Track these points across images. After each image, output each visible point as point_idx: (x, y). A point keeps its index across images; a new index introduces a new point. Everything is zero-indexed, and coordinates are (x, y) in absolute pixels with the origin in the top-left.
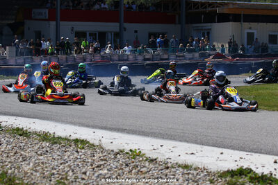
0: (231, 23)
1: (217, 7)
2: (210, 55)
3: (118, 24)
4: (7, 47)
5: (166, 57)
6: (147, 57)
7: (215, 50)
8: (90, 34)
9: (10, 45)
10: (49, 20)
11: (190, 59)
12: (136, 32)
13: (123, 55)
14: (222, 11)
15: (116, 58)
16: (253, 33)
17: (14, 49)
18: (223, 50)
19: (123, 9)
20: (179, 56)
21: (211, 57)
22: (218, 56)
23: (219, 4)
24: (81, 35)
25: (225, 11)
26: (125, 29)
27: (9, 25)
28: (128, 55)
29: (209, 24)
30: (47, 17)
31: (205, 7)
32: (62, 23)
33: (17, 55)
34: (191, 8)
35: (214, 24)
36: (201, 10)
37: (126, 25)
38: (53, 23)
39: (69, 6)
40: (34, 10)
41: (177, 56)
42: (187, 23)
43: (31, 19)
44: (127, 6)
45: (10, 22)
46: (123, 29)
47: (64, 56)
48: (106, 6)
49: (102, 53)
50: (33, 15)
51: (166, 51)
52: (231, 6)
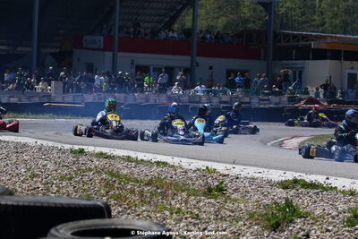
0: (329, 61)
1: (313, 40)
2: (301, 100)
3: (188, 58)
4: (53, 82)
5: (247, 100)
6: (223, 100)
7: (308, 93)
8: (155, 70)
9: (56, 80)
10: (105, 49)
11: (276, 104)
12: (211, 68)
13: (194, 96)
14: (317, 46)
15: (185, 99)
16: (355, 75)
17: (61, 84)
18: (317, 94)
19: (196, 39)
20: (263, 100)
21: (302, 102)
22: (311, 101)
23: (315, 36)
24: (143, 70)
25: (322, 45)
26: (198, 64)
27: (53, 54)
28: (200, 97)
29: (302, 62)
30: (102, 46)
31: (298, 41)
32: (120, 54)
33: (64, 92)
34: (279, 41)
35: (307, 61)
36: (292, 43)
37: (199, 59)
38: (109, 54)
39: (130, 33)
40: (85, 37)
41: (260, 100)
42: (274, 59)
43: (81, 47)
44: (201, 36)
45: (53, 50)
46: (194, 64)
47: (122, 95)
48: (175, 35)
49: (169, 93)
50: (84, 43)
51: (247, 93)
52: (329, 40)
